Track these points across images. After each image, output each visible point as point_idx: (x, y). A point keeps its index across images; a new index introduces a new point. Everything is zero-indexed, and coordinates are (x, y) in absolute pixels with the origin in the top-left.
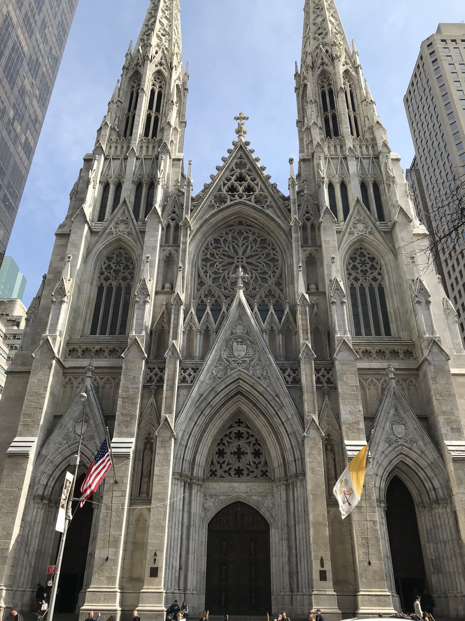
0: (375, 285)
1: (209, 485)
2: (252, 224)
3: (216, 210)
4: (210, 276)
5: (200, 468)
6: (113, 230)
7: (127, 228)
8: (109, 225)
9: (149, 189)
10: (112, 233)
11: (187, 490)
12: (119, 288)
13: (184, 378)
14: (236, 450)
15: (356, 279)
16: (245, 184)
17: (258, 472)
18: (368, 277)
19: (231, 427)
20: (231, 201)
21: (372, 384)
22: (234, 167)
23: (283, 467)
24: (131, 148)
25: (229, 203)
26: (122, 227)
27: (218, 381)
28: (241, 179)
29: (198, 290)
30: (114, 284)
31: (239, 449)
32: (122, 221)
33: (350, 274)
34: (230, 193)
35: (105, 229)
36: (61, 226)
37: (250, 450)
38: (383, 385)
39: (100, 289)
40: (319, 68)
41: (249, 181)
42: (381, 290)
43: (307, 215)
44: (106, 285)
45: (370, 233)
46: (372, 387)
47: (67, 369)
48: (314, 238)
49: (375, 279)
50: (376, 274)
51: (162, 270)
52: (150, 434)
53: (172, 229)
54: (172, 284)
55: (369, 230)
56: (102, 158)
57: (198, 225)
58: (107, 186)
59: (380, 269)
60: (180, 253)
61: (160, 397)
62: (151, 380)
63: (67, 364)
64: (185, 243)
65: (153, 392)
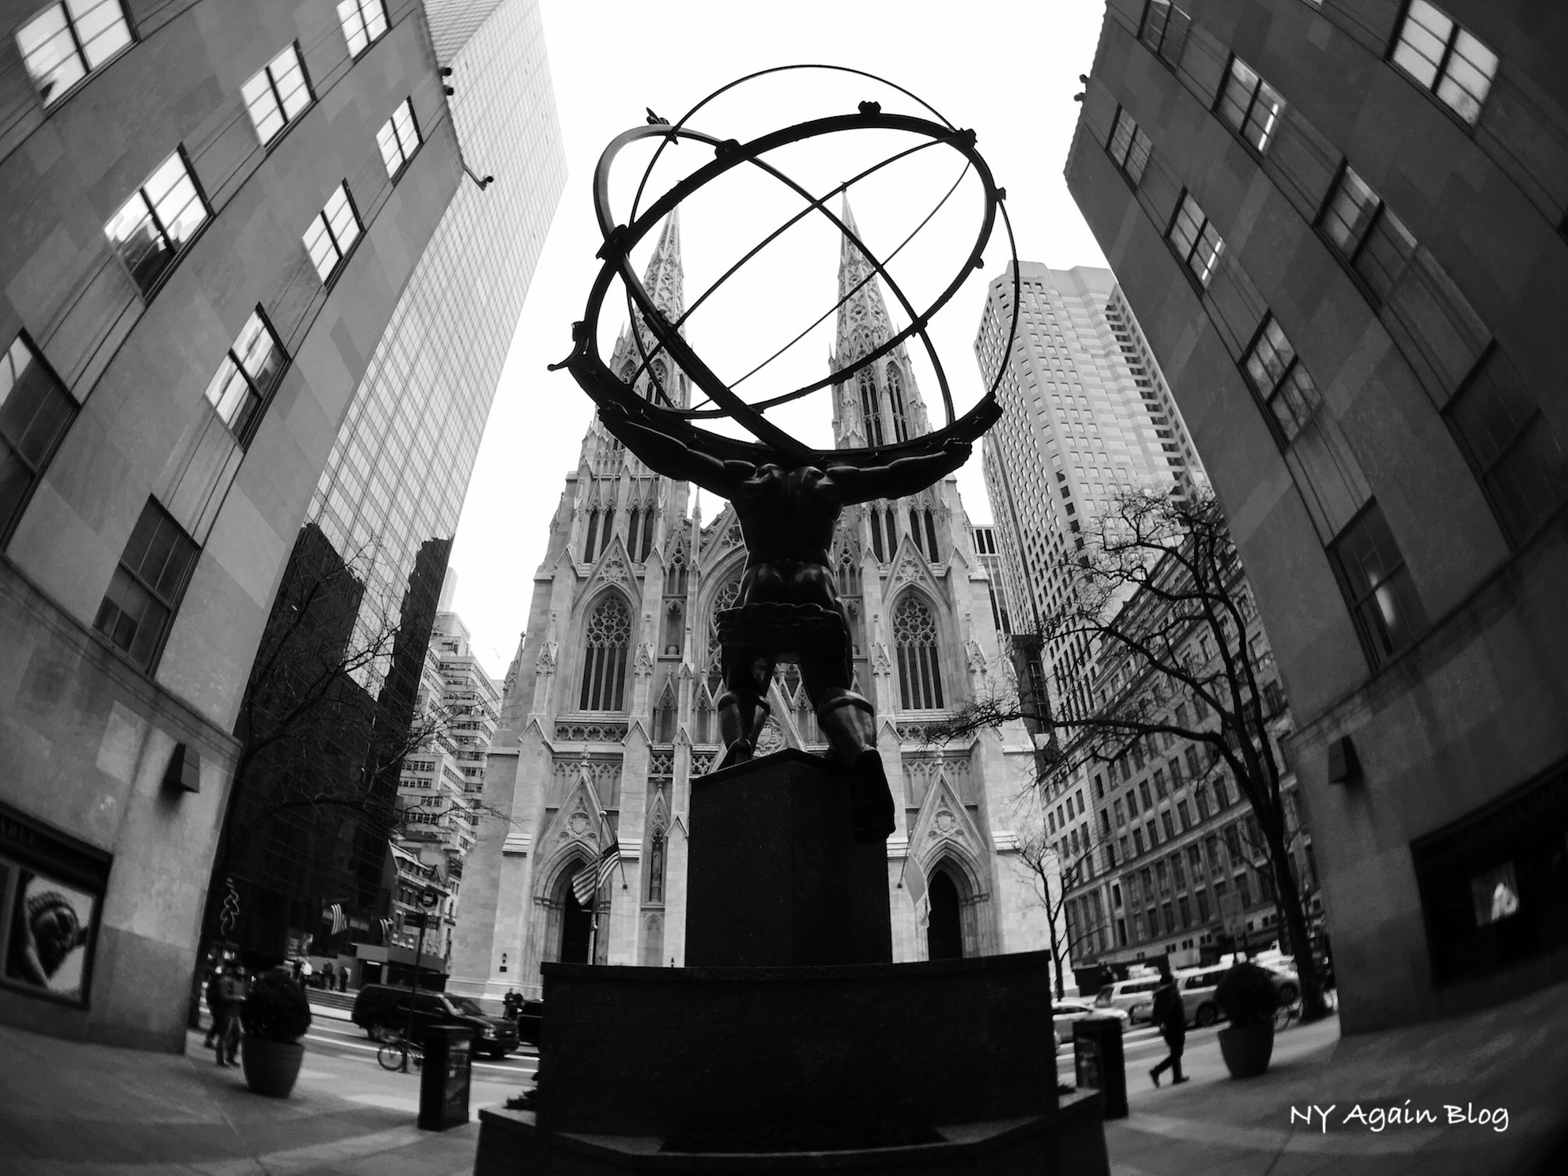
0: (927, 645)
3: (731, 549)
6: (604, 575)
7: (621, 572)
8: (597, 569)
9: (647, 522)
10: (602, 579)
12: (612, 649)
13: (697, 768)
15: (905, 637)
18: (919, 634)
21: (919, 770)
24: (624, 466)
26: (614, 570)
29: (710, 653)
30: (607, 644)
32: (615, 563)
33: (897, 631)
35: (594, 574)
36: (541, 569)
39: (590, 651)
42: (934, 650)
43: (846, 555)
44: (596, 645)
45: (921, 578)
46: (919, 774)
47: (557, 753)
48: (853, 585)
49: (926, 637)
50: (927, 630)
51: (665, 628)
52: (658, 833)
53: (678, 574)
54: (677, 647)
55: (920, 574)
56: (588, 480)
57: (709, 569)
58: (594, 514)
59: (933, 624)
60: (688, 607)
61: (668, 791)
62: (656, 770)
63: (556, 749)
64: (693, 594)
65: (660, 786)
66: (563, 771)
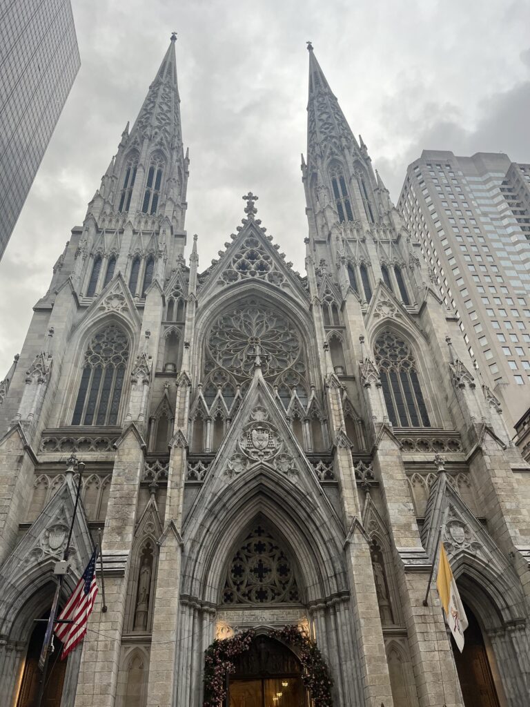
0: (408, 371)
1: (223, 614)
2: (266, 303)
3: (225, 287)
4: (220, 358)
5: (213, 589)
6: (105, 305)
7: (122, 304)
8: (99, 300)
9: (147, 265)
10: (102, 309)
11: (196, 621)
12: (110, 368)
13: (193, 473)
14: (257, 566)
15: (386, 364)
16: (257, 262)
17: (286, 595)
18: (399, 362)
19: (249, 537)
20: (242, 278)
21: (417, 481)
22: (245, 245)
23: (318, 585)
24: (127, 222)
25: (240, 280)
26: (115, 303)
27: (235, 477)
28: (252, 257)
29: (206, 373)
30: (104, 365)
31: (260, 565)
32: (117, 296)
33: (378, 359)
34: (241, 270)
35: (95, 304)
36: (40, 301)
37: (274, 565)
38: (429, 481)
39: (86, 371)
40: (328, 157)
41: (262, 259)
42: (414, 375)
43: (328, 295)
44: (93, 366)
45: (397, 316)
46: (418, 485)
47: (41, 464)
48: (337, 320)
49: (406, 364)
50: (406, 358)
51: (163, 349)
52: (148, 545)
53: (176, 306)
54: (174, 366)
55: (396, 312)
56: (93, 230)
57: (205, 302)
58: (98, 260)
59: (411, 354)
60: (186, 330)
61: (162, 497)
62: (150, 476)
63: (40, 459)
64: (190, 320)
65: (153, 491)
66: (46, 483)
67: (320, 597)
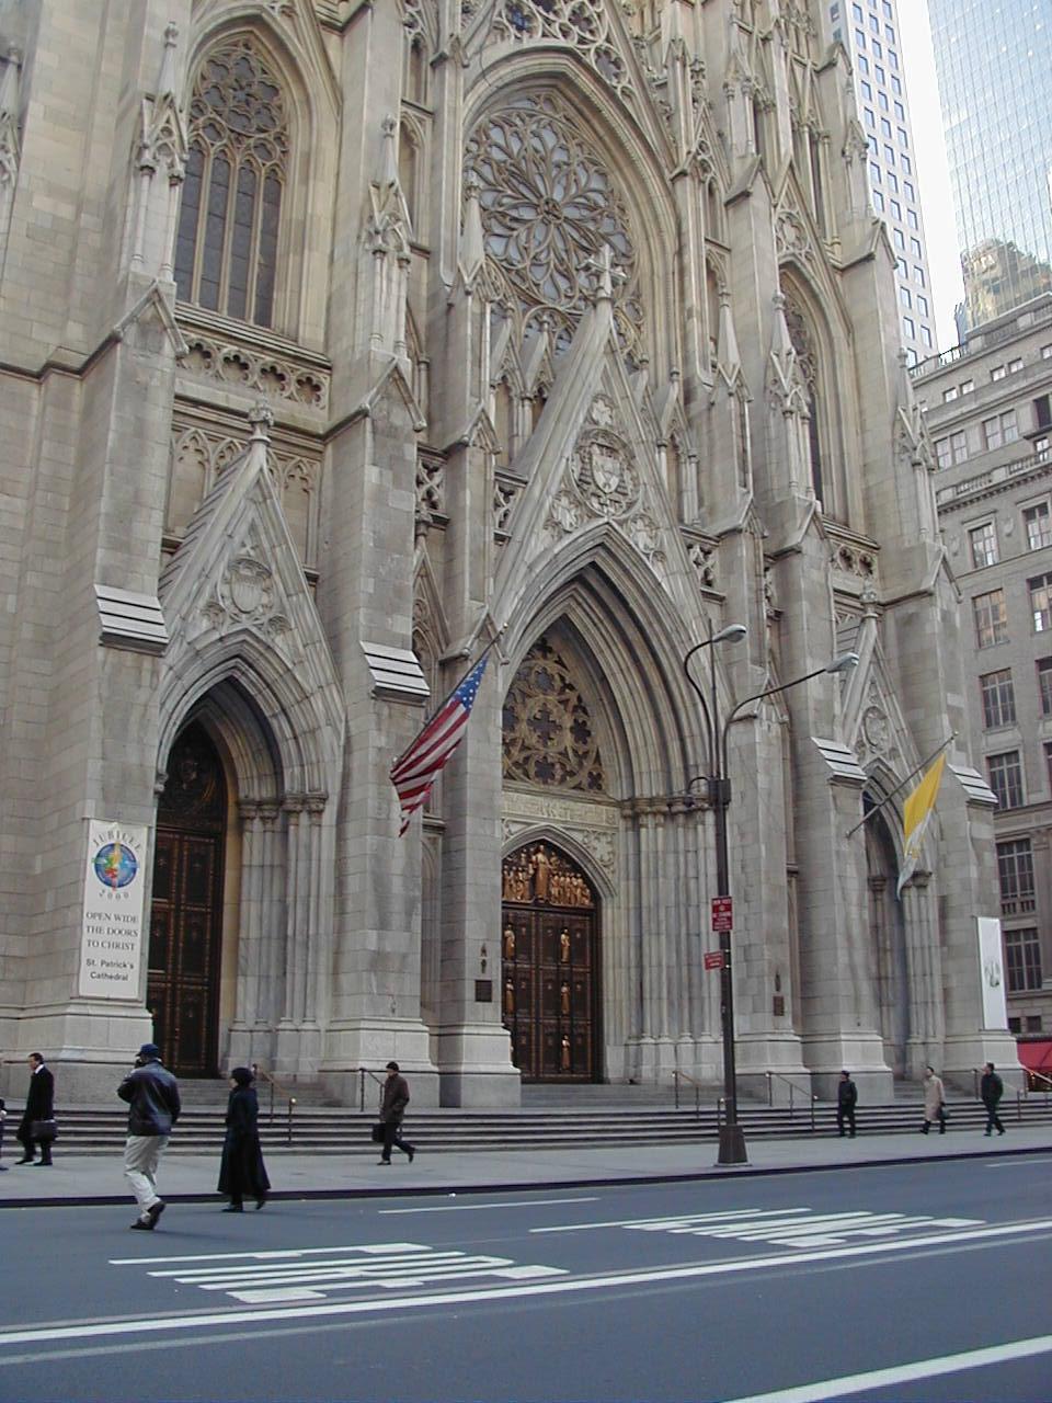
2: (579, 120)
14: (539, 716)
17: (583, 778)
19: (529, 656)
23: (659, 774)
30: (236, 154)
31: (545, 714)
34: (542, 10)
37: (568, 722)
39: (195, 156)
43: (702, 155)
44: (211, 147)
45: (808, 257)
50: (805, 357)
55: (806, 247)
57: (476, 71)
59: (810, 348)
64: (452, 112)
65: (423, 530)
67: (658, 790)
